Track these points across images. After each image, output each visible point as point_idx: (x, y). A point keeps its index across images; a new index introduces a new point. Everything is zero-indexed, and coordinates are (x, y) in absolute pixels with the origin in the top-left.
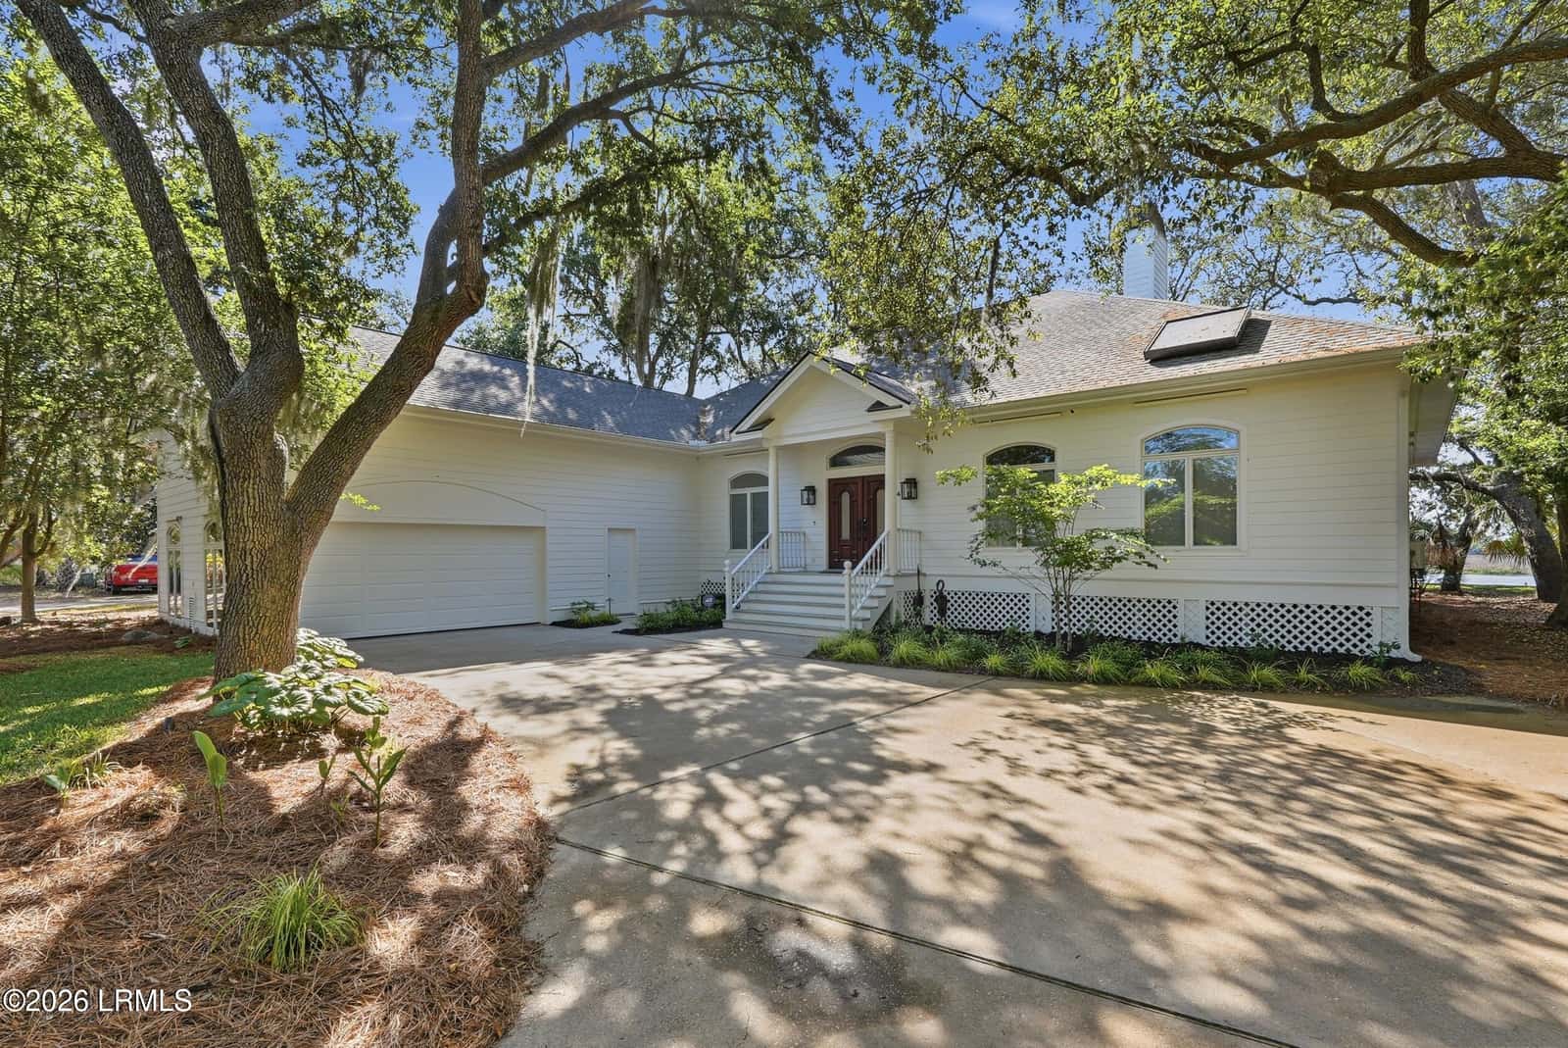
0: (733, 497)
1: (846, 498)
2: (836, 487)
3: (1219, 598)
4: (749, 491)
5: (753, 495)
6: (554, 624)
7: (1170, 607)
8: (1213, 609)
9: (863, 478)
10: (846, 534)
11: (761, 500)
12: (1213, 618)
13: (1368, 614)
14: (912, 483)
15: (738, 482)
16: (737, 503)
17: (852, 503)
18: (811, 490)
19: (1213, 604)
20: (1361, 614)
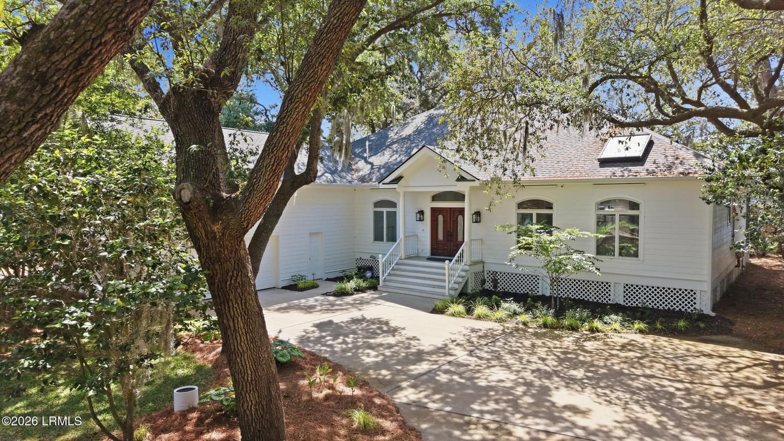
0: (375, 212)
1: (441, 218)
2: (435, 212)
3: (630, 282)
4: (385, 210)
5: (387, 212)
6: (284, 288)
7: (607, 286)
8: (627, 288)
9: (450, 208)
10: (441, 236)
11: (392, 216)
12: (627, 292)
13: (695, 293)
14: (478, 214)
15: (377, 204)
16: (378, 216)
17: (444, 221)
18: (421, 213)
19: (627, 285)
20: (692, 293)
